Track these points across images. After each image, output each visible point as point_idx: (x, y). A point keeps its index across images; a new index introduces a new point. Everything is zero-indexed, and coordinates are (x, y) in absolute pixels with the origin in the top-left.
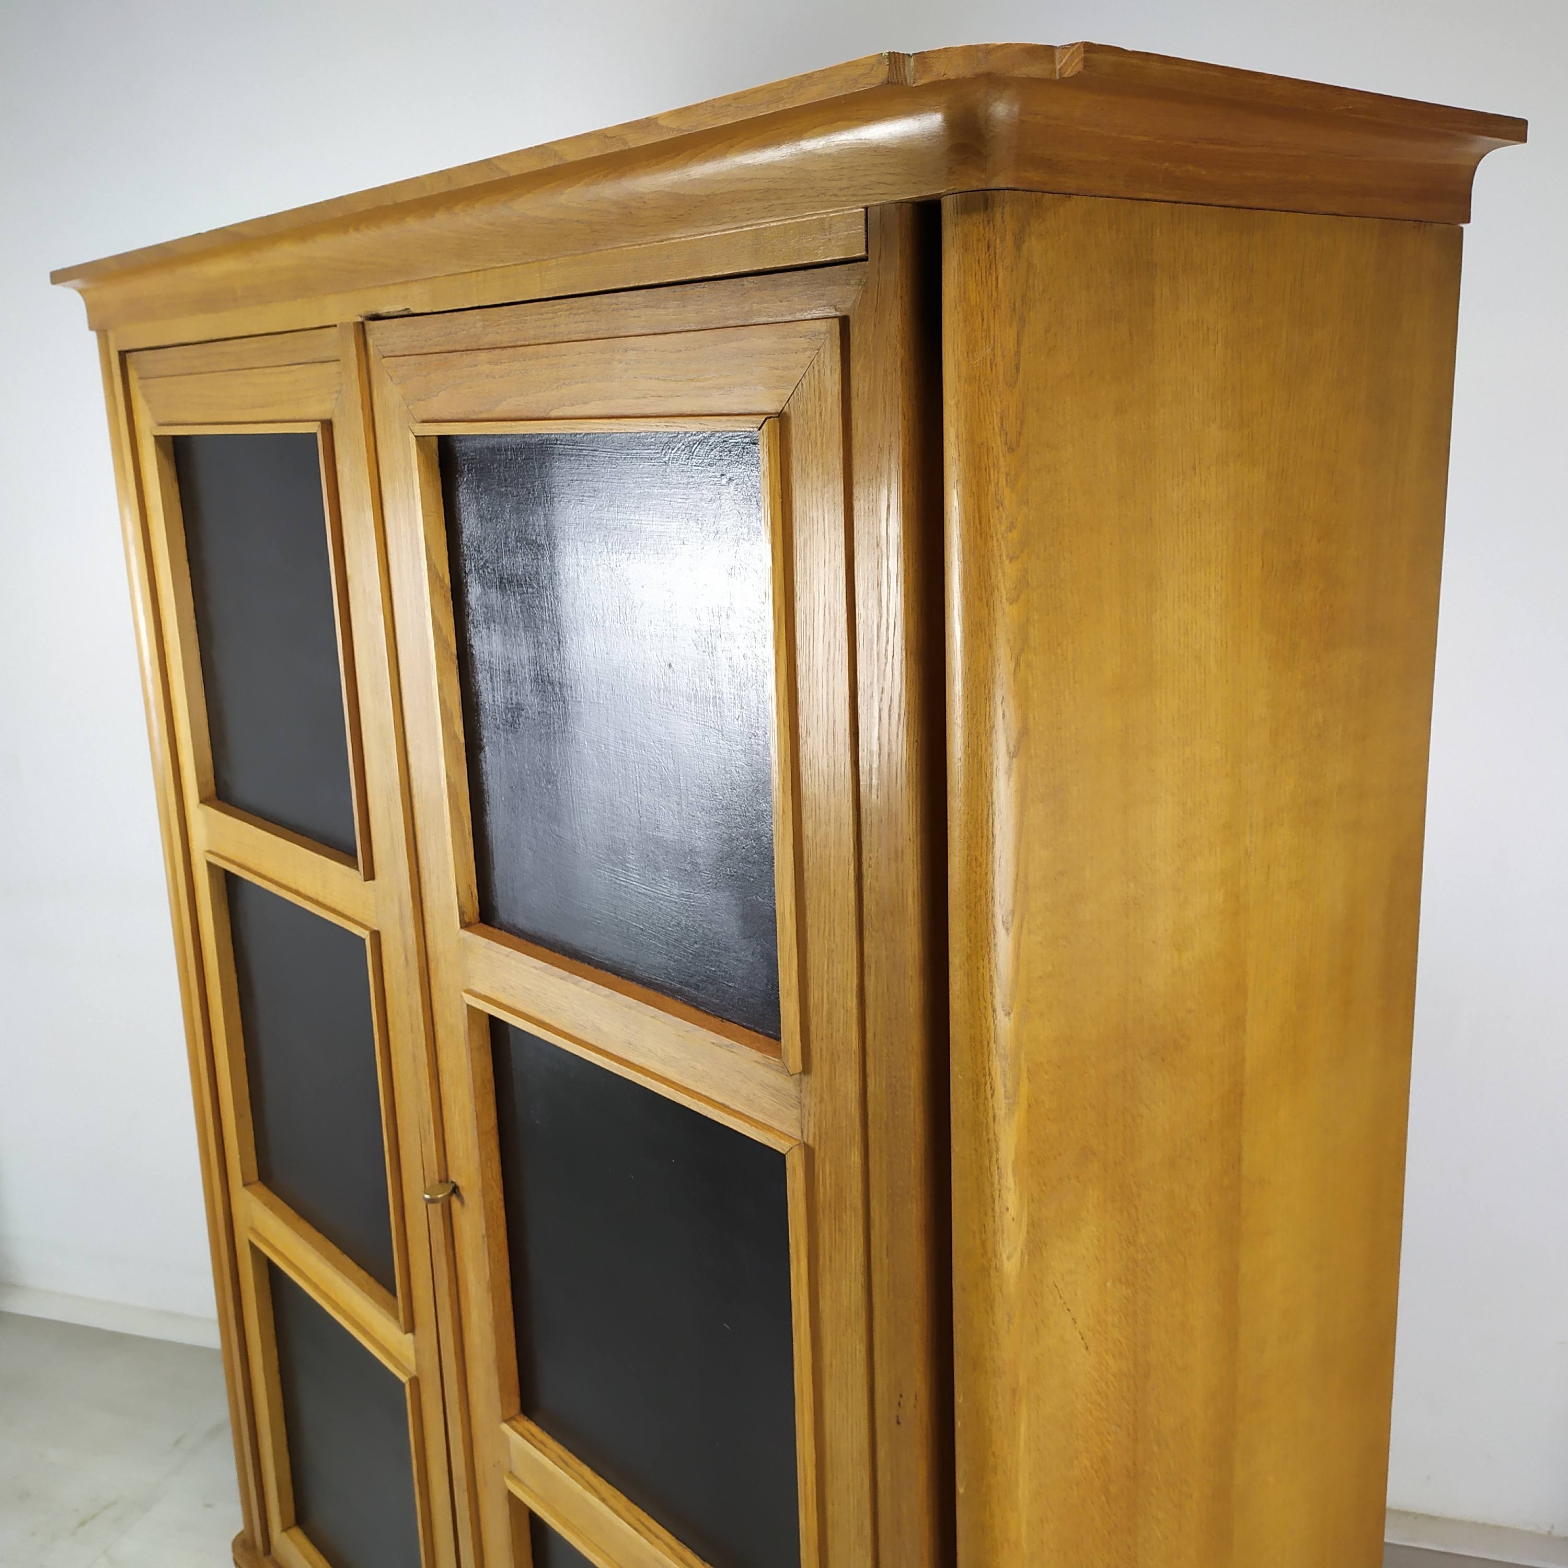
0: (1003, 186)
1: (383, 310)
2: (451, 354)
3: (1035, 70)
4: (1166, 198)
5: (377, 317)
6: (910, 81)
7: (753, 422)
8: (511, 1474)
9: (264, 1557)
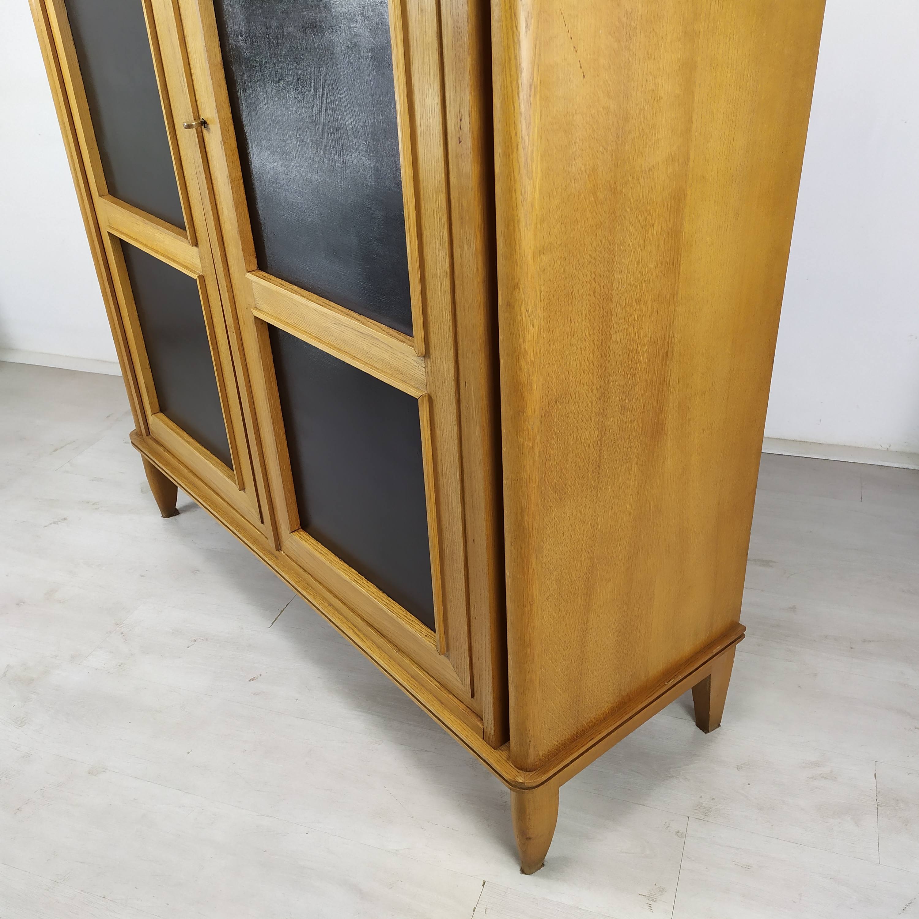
8: (256, 308)
9: (147, 437)
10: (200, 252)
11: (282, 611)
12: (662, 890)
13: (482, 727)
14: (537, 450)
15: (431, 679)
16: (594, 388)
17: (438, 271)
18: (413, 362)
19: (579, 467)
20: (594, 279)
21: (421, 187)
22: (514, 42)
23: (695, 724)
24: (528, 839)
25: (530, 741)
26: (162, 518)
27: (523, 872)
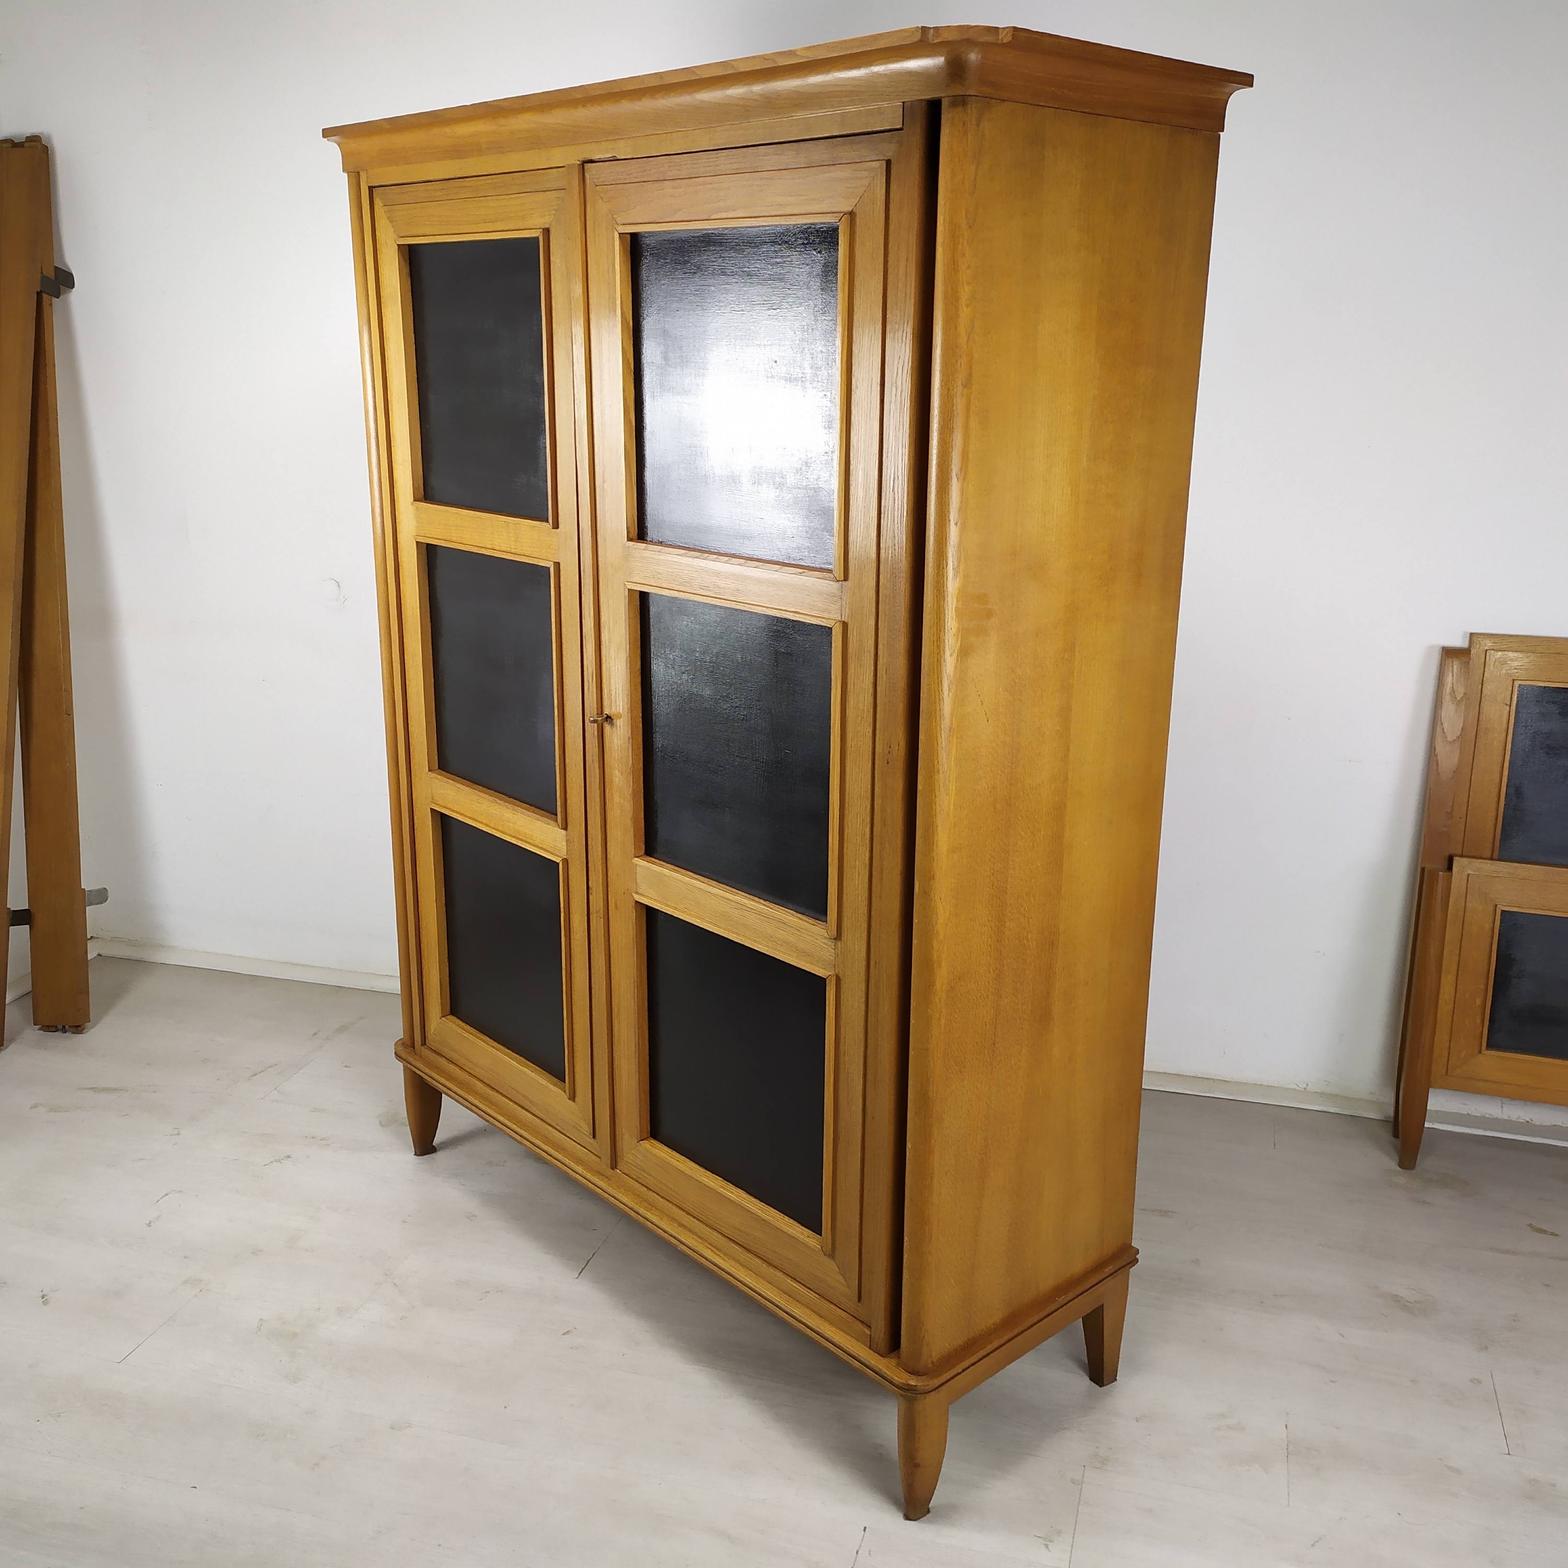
0: (972, 94)
1: (596, 157)
2: (646, 183)
3: (989, 38)
4: (1052, 106)
5: (592, 161)
6: (930, 40)
7: (836, 217)
8: (637, 893)
9: (423, 1048)
10: (567, 835)
11: (588, 1262)
12: (1059, 1532)
13: (869, 1333)
14: (943, 1021)
15: (809, 1290)
16: (991, 970)
17: (857, 863)
18: (822, 944)
19: (977, 1043)
20: (993, 874)
21: (847, 793)
22: (940, 700)
23: (1088, 1378)
24: (917, 1466)
25: (924, 1337)
26: (415, 1156)
27: (907, 1517)
